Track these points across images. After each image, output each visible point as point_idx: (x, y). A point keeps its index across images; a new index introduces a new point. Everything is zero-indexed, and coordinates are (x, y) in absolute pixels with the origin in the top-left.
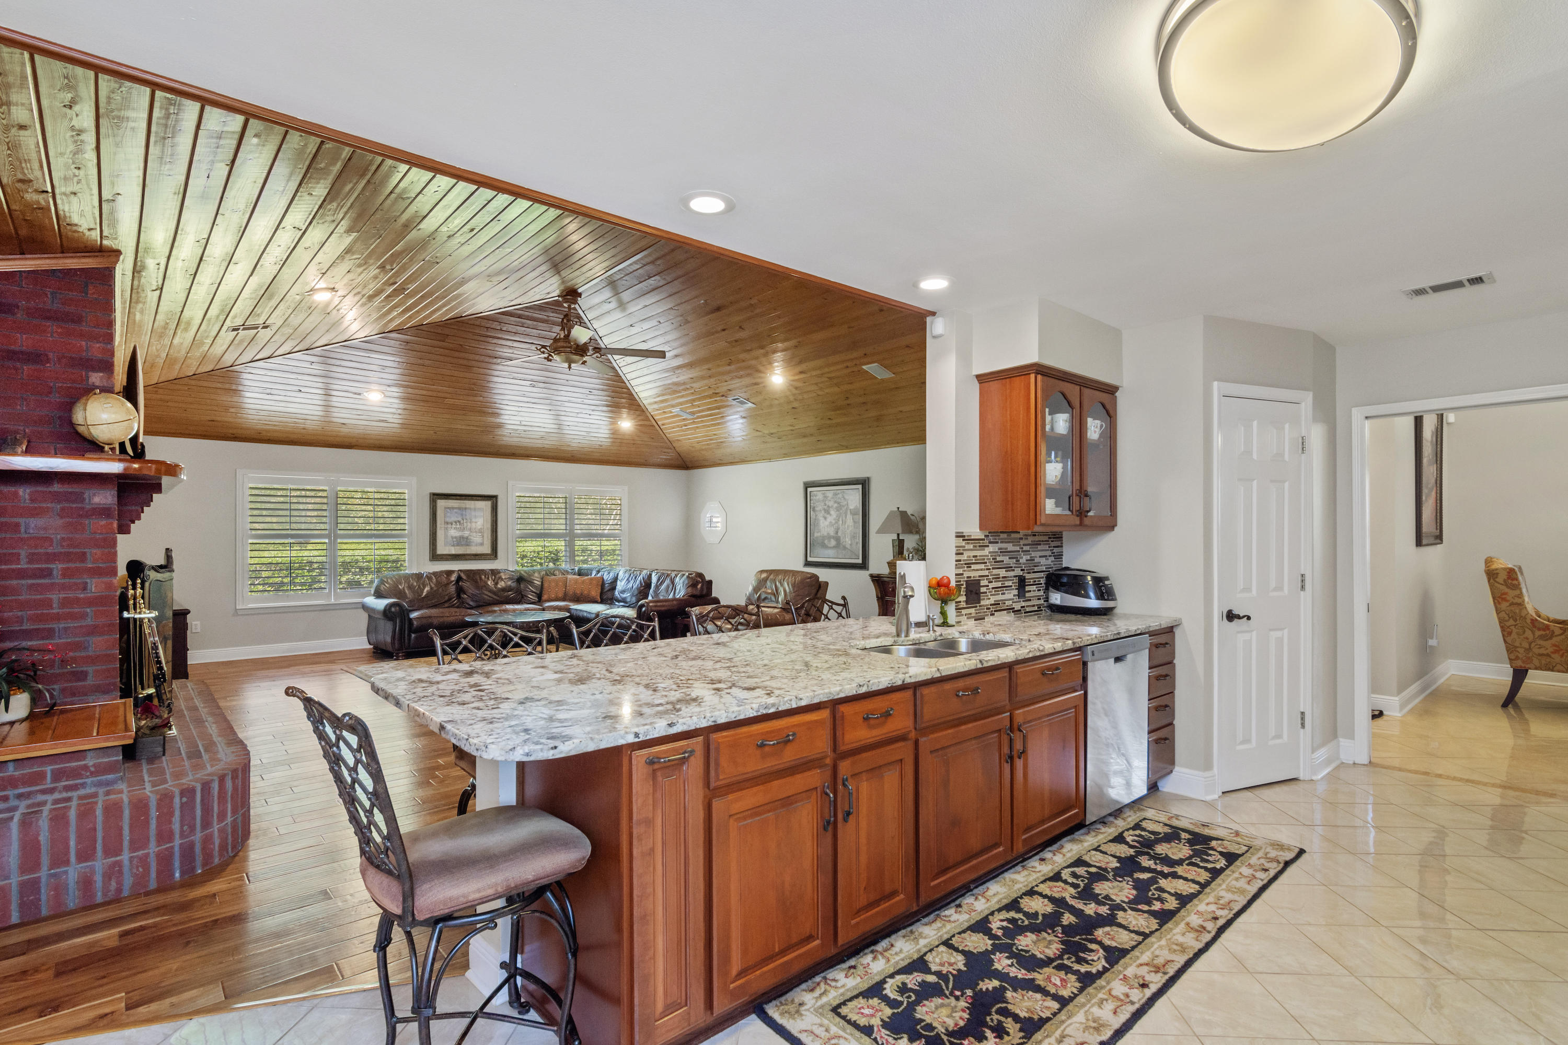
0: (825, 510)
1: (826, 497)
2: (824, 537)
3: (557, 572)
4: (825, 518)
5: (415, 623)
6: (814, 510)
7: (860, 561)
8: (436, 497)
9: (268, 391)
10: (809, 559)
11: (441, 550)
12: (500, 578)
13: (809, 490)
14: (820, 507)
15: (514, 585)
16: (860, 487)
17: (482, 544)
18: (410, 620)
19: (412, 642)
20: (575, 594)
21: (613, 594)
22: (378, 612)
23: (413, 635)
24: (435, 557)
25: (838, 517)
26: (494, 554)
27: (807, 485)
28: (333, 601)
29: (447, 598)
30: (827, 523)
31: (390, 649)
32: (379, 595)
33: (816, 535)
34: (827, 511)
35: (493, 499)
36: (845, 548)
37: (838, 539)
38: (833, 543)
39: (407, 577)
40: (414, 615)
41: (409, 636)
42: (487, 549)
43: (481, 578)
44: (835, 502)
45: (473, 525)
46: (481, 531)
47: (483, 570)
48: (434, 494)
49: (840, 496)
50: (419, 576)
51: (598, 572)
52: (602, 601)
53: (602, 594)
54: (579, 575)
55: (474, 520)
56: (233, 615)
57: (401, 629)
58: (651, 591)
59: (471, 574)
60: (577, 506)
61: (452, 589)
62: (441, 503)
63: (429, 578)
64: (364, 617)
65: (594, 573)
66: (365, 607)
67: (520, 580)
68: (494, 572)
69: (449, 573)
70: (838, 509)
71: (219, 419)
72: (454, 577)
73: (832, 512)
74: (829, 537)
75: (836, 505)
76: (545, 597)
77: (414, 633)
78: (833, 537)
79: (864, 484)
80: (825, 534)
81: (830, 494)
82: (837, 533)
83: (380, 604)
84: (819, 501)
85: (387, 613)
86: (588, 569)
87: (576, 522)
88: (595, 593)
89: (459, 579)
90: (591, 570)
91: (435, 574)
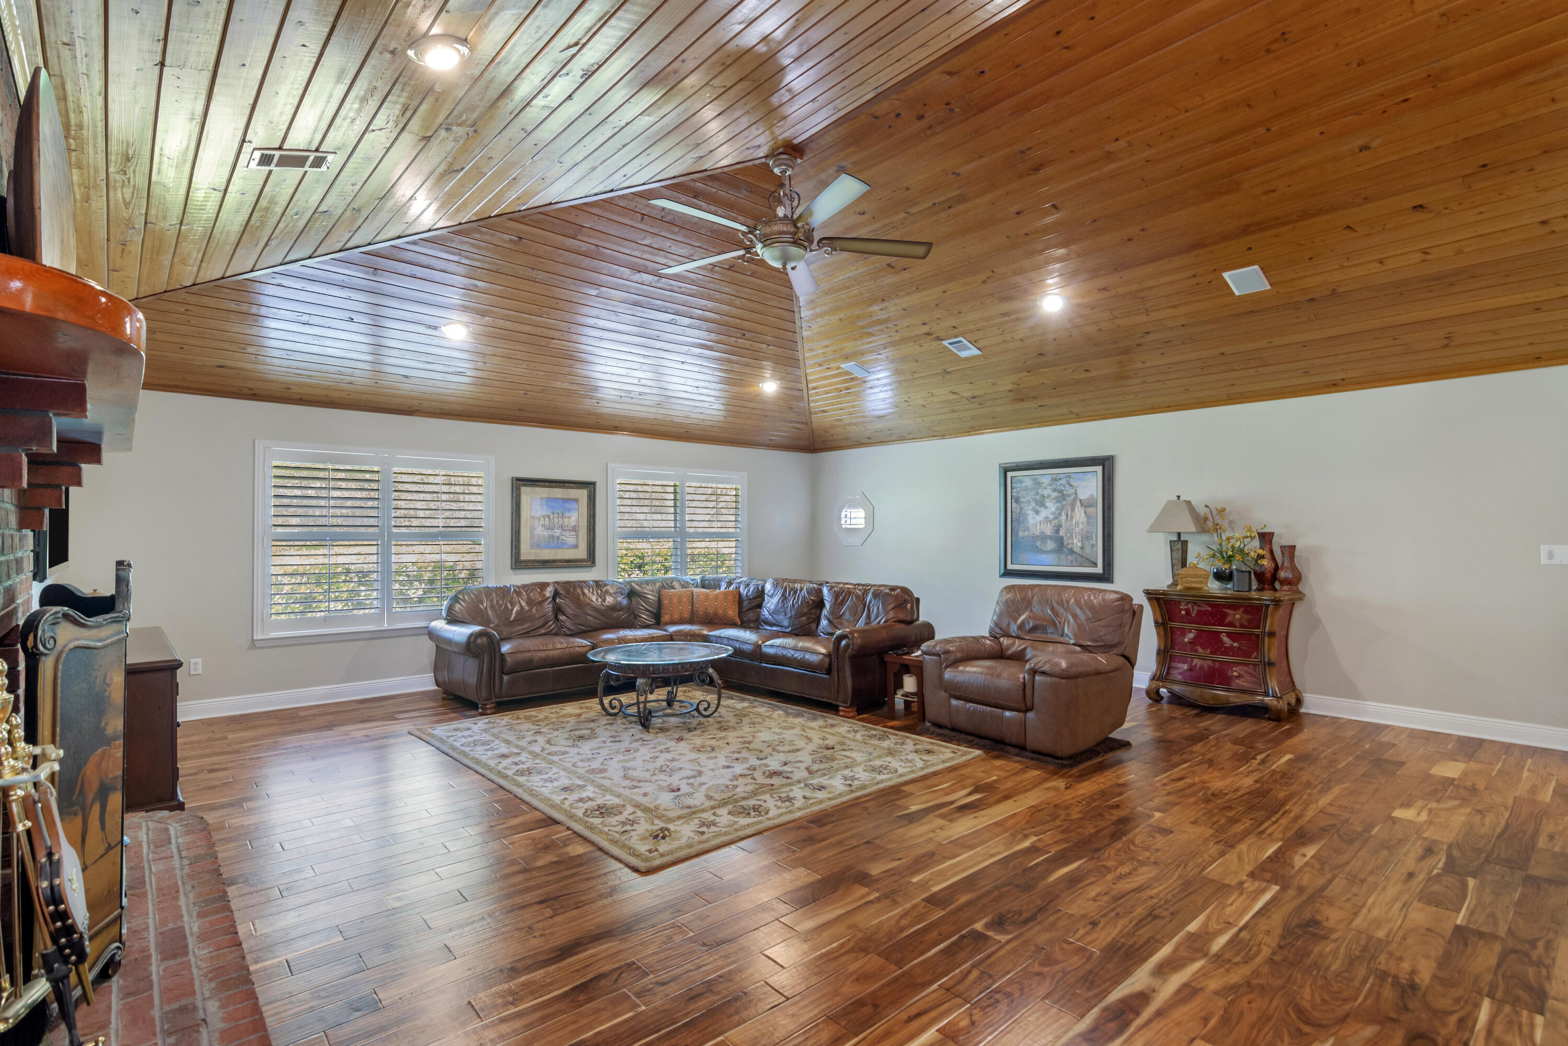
0: (1036, 501)
1: (1039, 484)
2: (1035, 538)
3: (676, 584)
4: (1037, 512)
5: (509, 659)
6: (1017, 501)
7: (1099, 570)
8: (520, 483)
9: (305, 318)
10: (1010, 567)
11: (527, 552)
12: (607, 592)
13: (1010, 474)
14: (1027, 497)
15: (625, 602)
16: (1099, 469)
17: (576, 546)
18: (502, 655)
19: (504, 685)
20: (706, 614)
21: (759, 615)
22: (457, 644)
23: (505, 678)
24: (519, 564)
25: (1060, 510)
26: (591, 560)
27: (1005, 470)
28: (386, 626)
29: (542, 621)
30: (1040, 518)
31: (473, 697)
32: (452, 620)
33: (1021, 534)
34: (1042, 503)
35: (590, 486)
36: (1072, 552)
37: (1060, 542)
38: (1051, 545)
39: (488, 591)
40: (506, 648)
41: (501, 679)
42: (581, 553)
43: (584, 594)
44: (1055, 490)
45: (566, 520)
46: (575, 529)
47: (584, 582)
48: (518, 479)
49: (1063, 481)
50: (503, 592)
51: (730, 583)
52: (744, 625)
53: (741, 613)
54: (703, 587)
55: (567, 514)
56: (249, 649)
57: (491, 669)
58: (825, 612)
59: (569, 587)
60: (688, 497)
61: (548, 607)
62: (525, 491)
63: (518, 593)
64: (428, 647)
65: (723, 586)
66: (432, 634)
67: (632, 594)
68: (598, 584)
69: (543, 586)
70: (1058, 500)
71: (229, 363)
72: (549, 592)
73: (1049, 504)
74: (1044, 537)
75: (1056, 494)
76: (666, 618)
77: (506, 674)
78: (1050, 538)
79: (1106, 464)
80: (1037, 533)
81: (1046, 480)
82: (1057, 531)
83: (461, 633)
84: (1026, 488)
85: (471, 647)
86: (714, 580)
87: (687, 517)
88: (732, 613)
89: (556, 594)
90: (720, 580)
91: (524, 586)
